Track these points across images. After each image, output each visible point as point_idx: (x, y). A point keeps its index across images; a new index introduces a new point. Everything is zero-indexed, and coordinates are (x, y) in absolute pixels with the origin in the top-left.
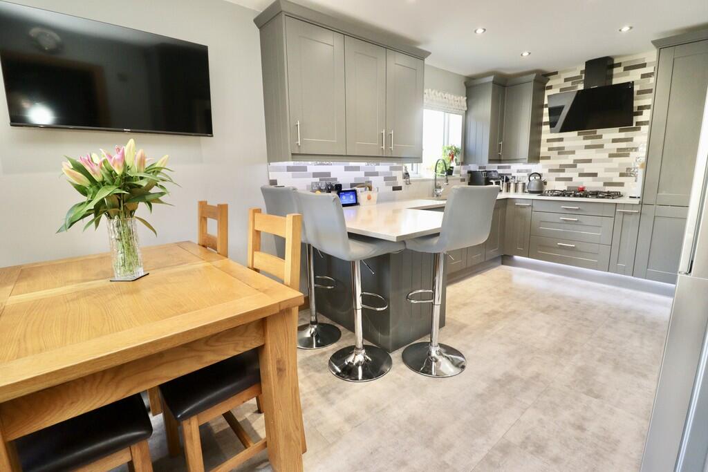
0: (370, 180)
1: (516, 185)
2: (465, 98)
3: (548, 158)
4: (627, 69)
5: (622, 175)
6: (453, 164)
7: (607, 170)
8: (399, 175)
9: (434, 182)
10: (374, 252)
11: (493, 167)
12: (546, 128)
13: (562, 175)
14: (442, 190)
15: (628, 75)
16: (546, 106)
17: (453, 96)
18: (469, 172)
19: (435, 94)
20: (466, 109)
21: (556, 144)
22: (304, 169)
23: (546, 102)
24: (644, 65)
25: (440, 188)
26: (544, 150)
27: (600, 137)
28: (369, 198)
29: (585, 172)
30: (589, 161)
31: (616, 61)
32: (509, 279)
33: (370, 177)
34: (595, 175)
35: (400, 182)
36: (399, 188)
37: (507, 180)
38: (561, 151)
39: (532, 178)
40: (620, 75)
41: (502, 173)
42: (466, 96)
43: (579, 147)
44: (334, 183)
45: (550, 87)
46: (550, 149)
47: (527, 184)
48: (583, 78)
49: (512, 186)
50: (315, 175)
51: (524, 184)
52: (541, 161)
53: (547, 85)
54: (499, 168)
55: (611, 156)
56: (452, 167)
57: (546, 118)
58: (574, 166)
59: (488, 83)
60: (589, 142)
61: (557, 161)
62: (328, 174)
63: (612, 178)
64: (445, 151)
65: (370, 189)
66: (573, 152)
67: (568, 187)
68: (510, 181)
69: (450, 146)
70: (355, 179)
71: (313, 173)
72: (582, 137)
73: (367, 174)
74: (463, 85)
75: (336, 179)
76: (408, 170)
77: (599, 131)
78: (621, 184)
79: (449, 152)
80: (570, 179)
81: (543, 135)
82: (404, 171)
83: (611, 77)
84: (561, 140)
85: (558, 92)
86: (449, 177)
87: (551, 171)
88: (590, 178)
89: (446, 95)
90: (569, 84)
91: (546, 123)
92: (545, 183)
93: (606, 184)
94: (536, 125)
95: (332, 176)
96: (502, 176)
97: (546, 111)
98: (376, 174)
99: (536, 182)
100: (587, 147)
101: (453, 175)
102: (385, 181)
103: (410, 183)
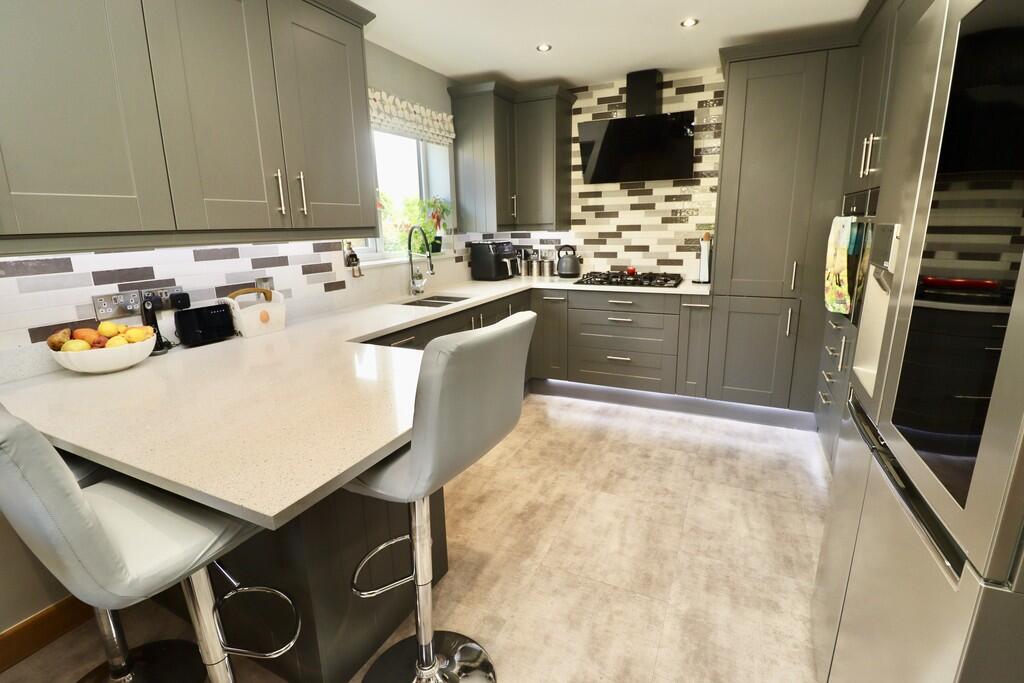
0: (268, 275)
1: (541, 264)
2: (451, 117)
3: (582, 222)
4: (681, 91)
5: (679, 249)
6: (440, 233)
7: (661, 242)
8: (336, 258)
9: (408, 268)
10: (220, 545)
11: (505, 237)
12: (577, 175)
13: (603, 248)
14: (425, 281)
15: (682, 100)
16: (576, 140)
17: (428, 111)
18: (469, 245)
19: (394, 104)
20: (453, 136)
21: (592, 202)
22: (66, 266)
23: (575, 133)
24: (700, 88)
25: (420, 277)
26: (576, 210)
27: (650, 192)
28: (265, 318)
29: (633, 244)
30: (637, 228)
31: (666, 78)
32: (543, 423)
33: (267, 269)
34: (645, 249)
35: (340, 272)
36: (341, 285)
37: (527, 255)
38: (600, 212)
39: (563, 253)
40: (672, 100)
41: (518, 244)
42: (453, 114)
43: (623, 207)
44: (165, 294)
45: (579, 111)
46: (585, 209)
47: (556, 262)
48: (624, 101)
49: (535, 265)
50: (101, 278)
51: (552, 263)
52: (572, 226)
53: (575, 106)
54: (513, 236)
55: (665, 221)
56: (439, 238)
57: (576, 160)
58: (617, 235)
59: (487, 92)
60: (635, 200)
61: (595, 227)
62: (148, 272)
63: (667, 254)
64: (424, 210)
65: (268, 297)
66: (615, 214)
67: (613, 268)
68: (532, 257)
69: (432, 201)
70: (228, 276)
71: (96, 274)
72: (626, 191)
73: (258, 263)
74: (446, 93)
75: (169, 282)
76: (353, 249)
77: (648, 185)
78: (679, 262)
79: (432, 210)
80: (614, 255)
81: (573, 186)
82: (348, 253)
83: (660, 102)
84: (598, 194)
85: (590, 119)
86: (435, 256)
87: (587, 242)
88: (640, 254)
89: (417, 108)
90: (604, 108)
91: (576, 168)
92: (581, 261)
93: (661, 262)
94: (563, 170)
95: (159, 276)
96: (518, 248)
97: (576, 147)
98: (282, 261)
99: (569, 259)
100: (634, 207)
101: (442, 250)
102: (304, 273)
103: (361, 275)
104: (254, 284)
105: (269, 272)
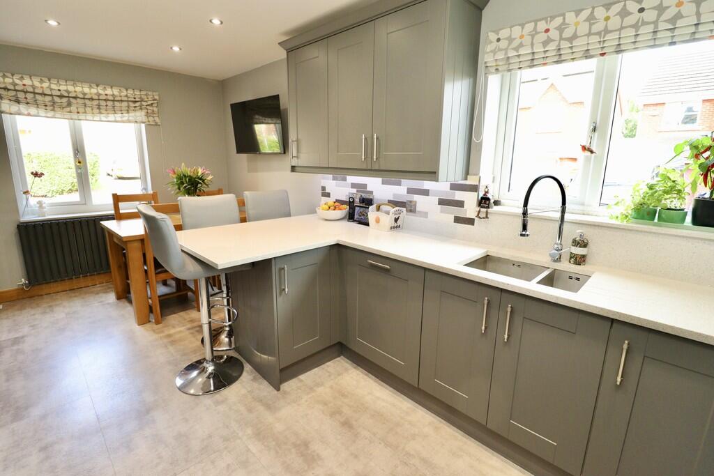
0: (414, 199)
8: (469, 198)
22: (345, 179)
28: (378, 221)
33: (415, 196)
35: (471, 210)
36: (470, 222)
62: (365, 186)
70: (394, 195)
71: (352, 184)
73: (410, 191)
75: (371, 193)
95: (368, 189)
98: (425, 192)
102: (439, 204)
103: (487, 217)
104: (405, 203)
105: (416, 198)
